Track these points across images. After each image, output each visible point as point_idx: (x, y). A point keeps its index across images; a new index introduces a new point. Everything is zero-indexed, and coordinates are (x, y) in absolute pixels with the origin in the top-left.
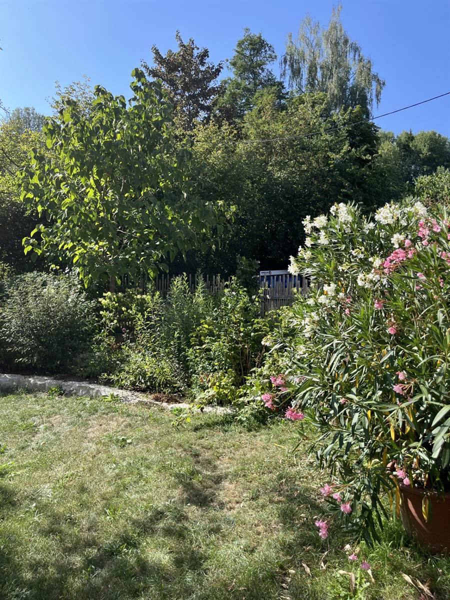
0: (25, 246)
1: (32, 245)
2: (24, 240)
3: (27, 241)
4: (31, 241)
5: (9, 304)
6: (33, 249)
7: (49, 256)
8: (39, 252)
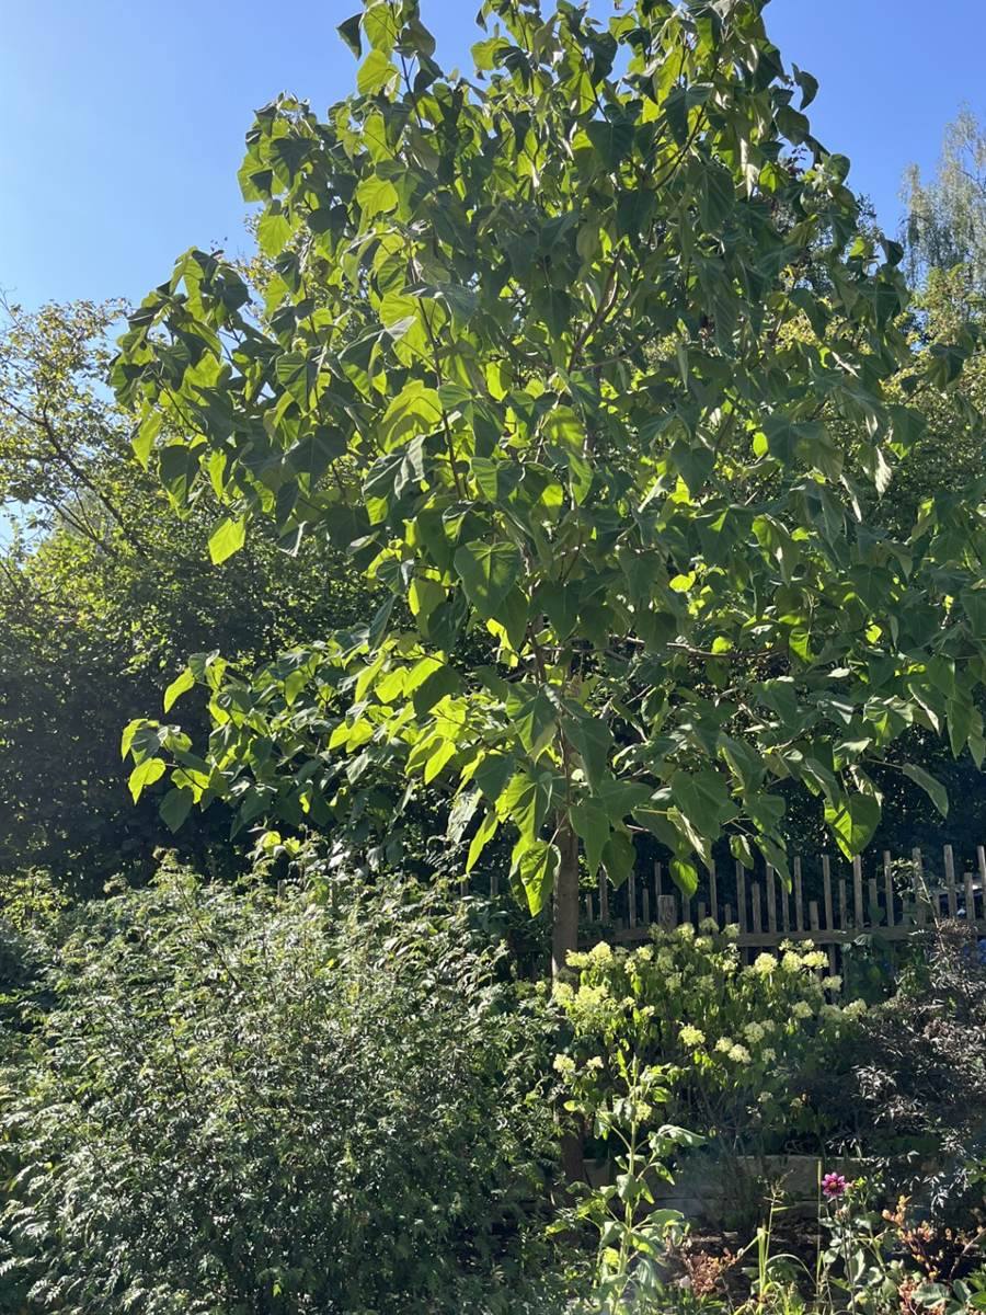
0: (137, 757)
1: (164, 754)
2: (130, 731)
3: (147, 736)
4: (164, 735)
5: (53, 1042)
6: (169, 771)
7: (244, 796)
8: (199, 784)
